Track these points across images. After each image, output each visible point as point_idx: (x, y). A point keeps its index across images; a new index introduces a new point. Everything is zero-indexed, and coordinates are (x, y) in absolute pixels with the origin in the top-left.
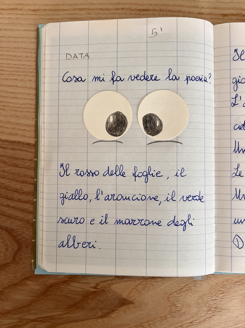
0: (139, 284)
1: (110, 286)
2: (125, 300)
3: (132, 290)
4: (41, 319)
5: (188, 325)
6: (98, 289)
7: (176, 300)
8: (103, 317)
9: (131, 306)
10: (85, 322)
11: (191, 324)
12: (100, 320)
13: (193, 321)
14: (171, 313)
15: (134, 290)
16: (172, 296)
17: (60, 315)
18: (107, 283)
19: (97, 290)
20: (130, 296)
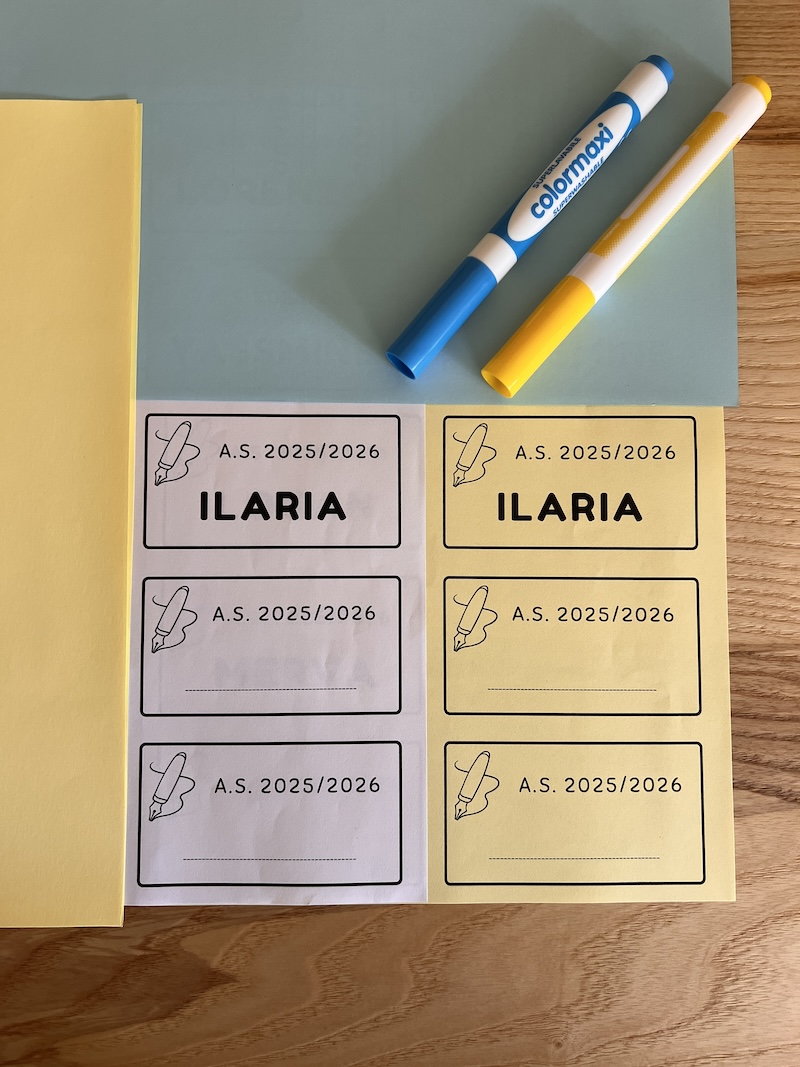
0: (247, 934)
1: (178, 943)
2: (215, 972)
3: (231, 948)
4: (16, 1029)
5: (368, 1026)
6: (149, 949)
7: (337, 966)
8: (164, 1018)
9: (229, 988)
10: (120, 1032)
11: (376, 1024)
12: (156, 1026)
13: (379, 1017)
14: (325, 999)
15: (236, 950)
16: (326, 957)
17: (61, 1017)
18: (170, 934)
19: (147, 953)
20: (226, 962)
